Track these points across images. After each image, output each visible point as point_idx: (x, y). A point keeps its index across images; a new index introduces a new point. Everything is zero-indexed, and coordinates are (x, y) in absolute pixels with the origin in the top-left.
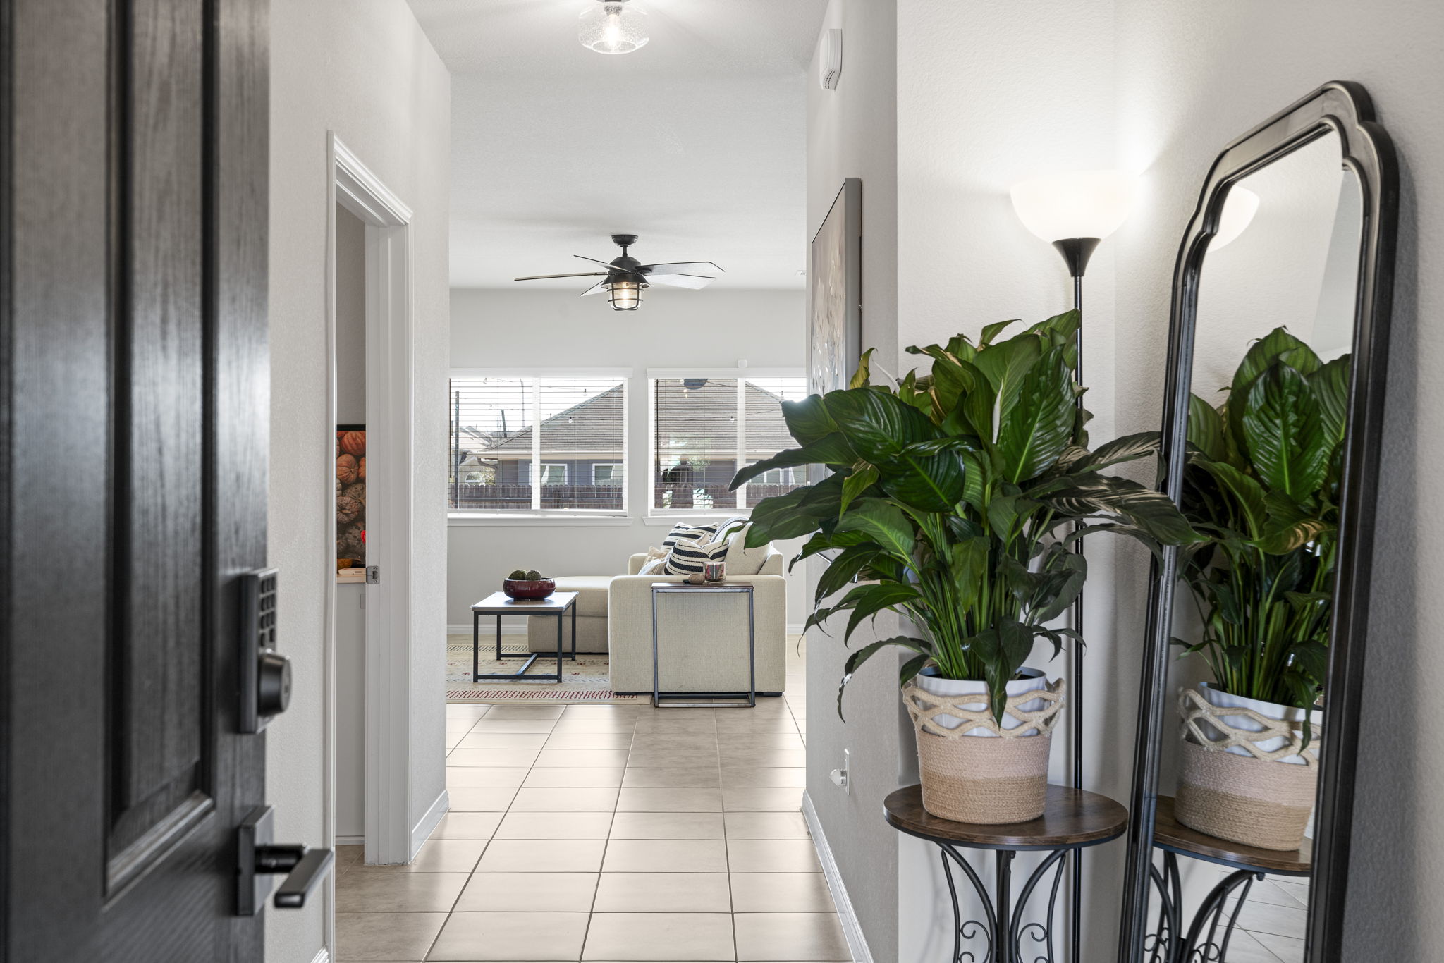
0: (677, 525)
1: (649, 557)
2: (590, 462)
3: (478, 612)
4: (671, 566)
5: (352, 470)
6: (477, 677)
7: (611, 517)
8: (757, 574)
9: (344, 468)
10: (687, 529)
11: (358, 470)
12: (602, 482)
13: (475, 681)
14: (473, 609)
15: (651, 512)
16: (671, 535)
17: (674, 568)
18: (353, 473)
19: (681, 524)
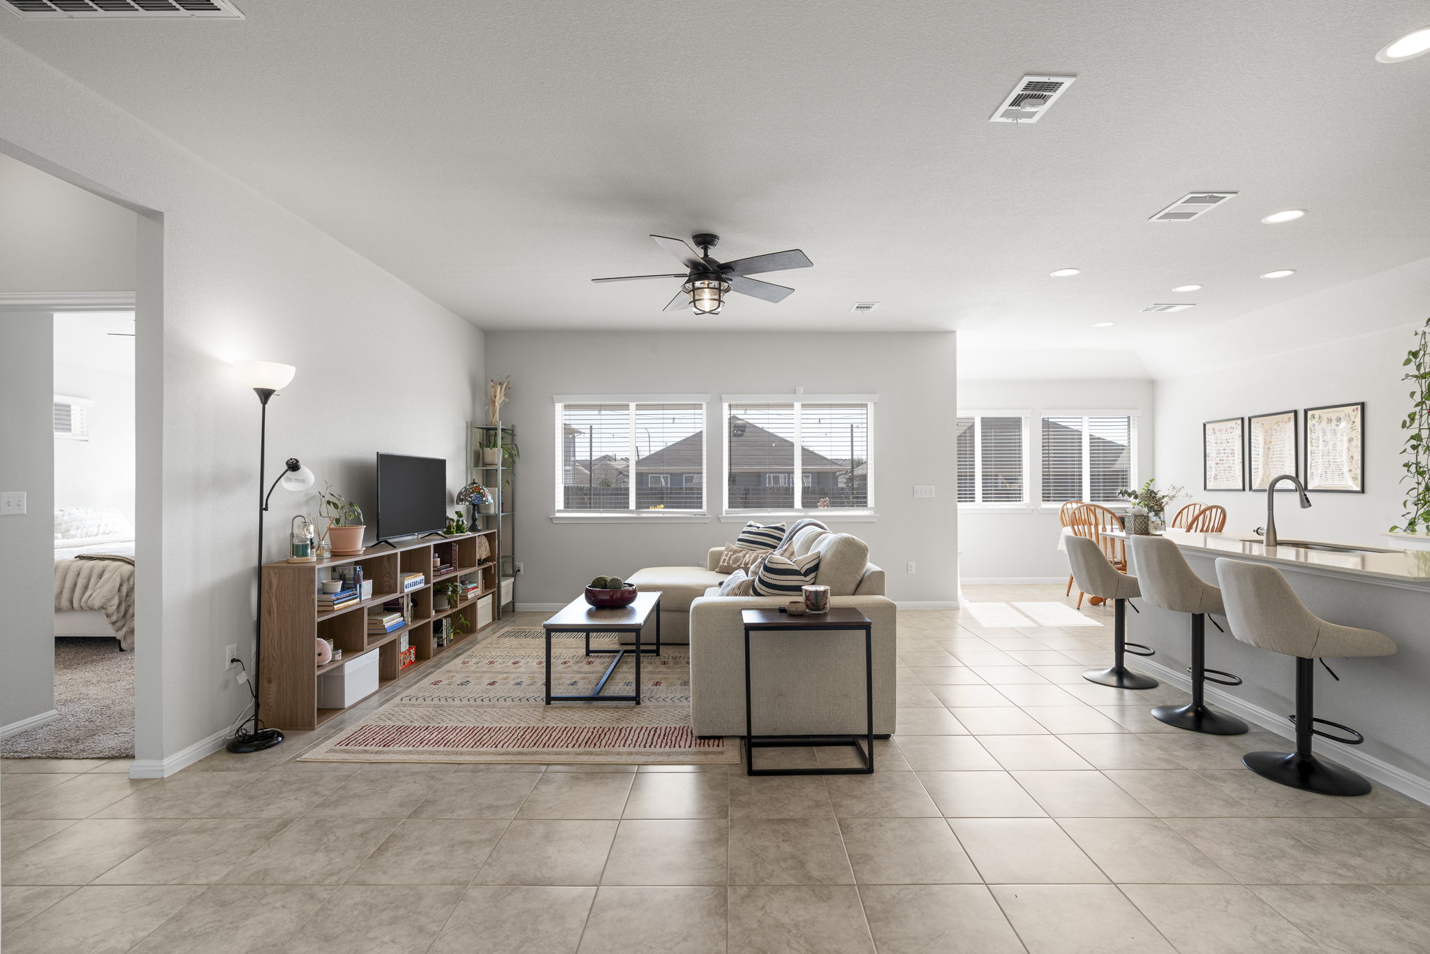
0: (749, 524)
1: (726, 552)
2: (681, 474)
3: (551, 630)
4: (760, 585)
6: (549, 699)
7: (693, 516)
8: (854, 595)
10: (758, 528)
12: (689, 485)
13: (548, 703)
14: (545, 626)
15: (726, 511)
16: (744, 532)
17: (763, 588)
19: (752, 523)
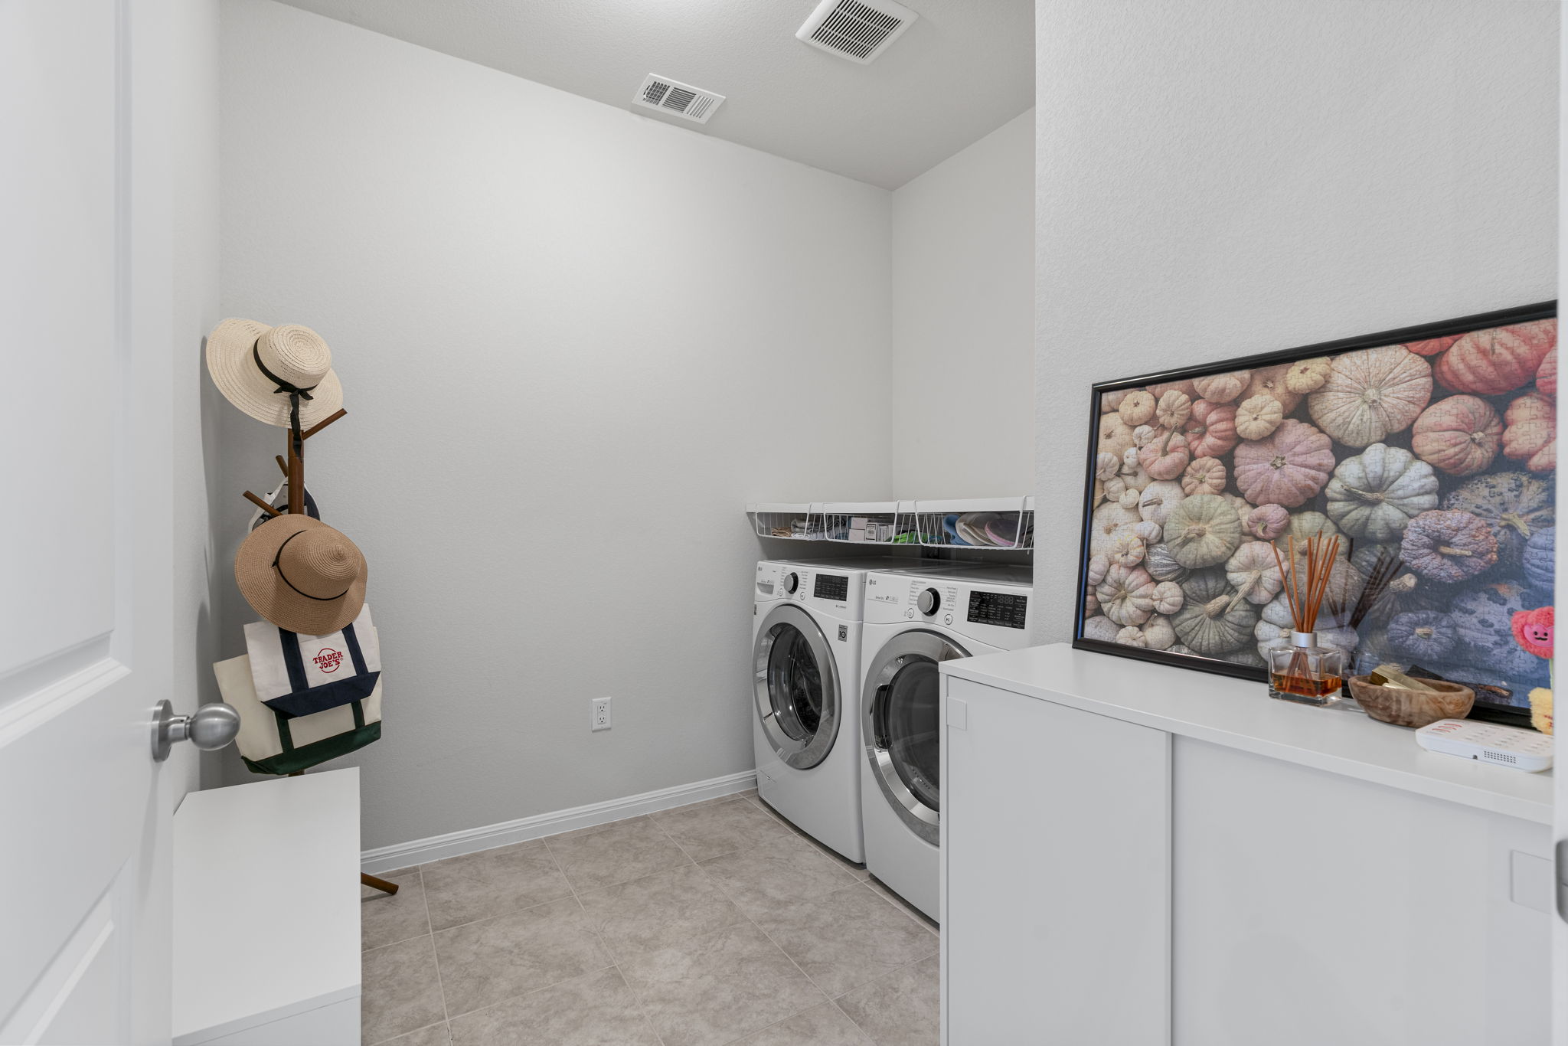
5: (1478, 436)
9: (1447, 434)
11: (1501, 433)
18: (1480, 445)
